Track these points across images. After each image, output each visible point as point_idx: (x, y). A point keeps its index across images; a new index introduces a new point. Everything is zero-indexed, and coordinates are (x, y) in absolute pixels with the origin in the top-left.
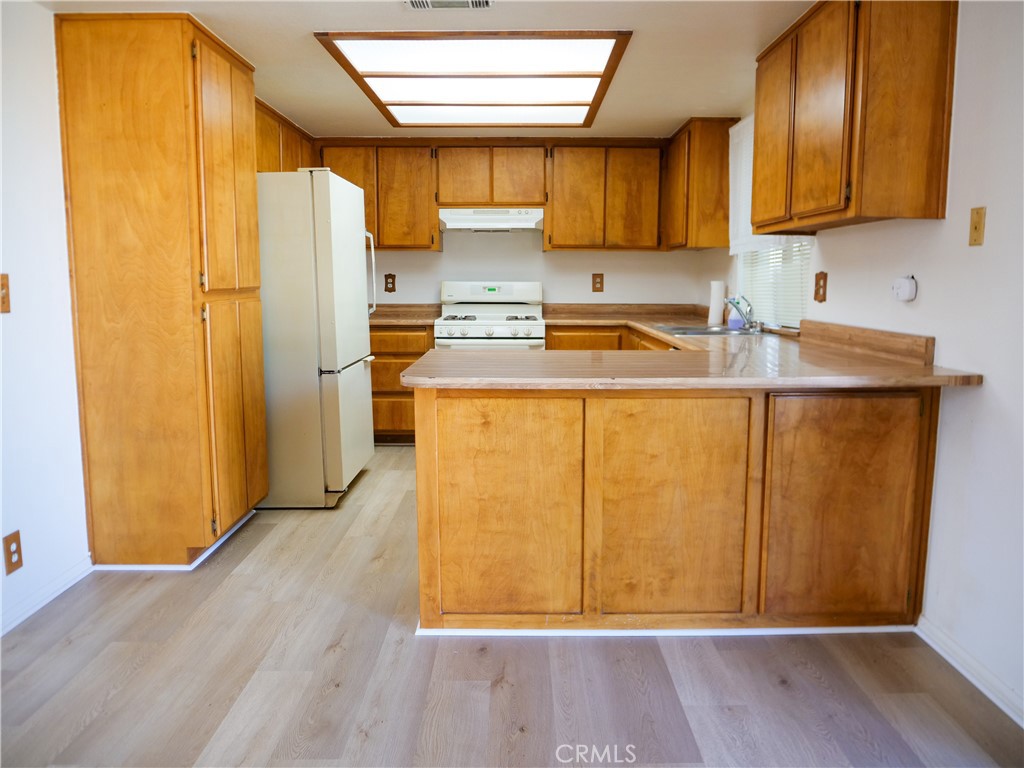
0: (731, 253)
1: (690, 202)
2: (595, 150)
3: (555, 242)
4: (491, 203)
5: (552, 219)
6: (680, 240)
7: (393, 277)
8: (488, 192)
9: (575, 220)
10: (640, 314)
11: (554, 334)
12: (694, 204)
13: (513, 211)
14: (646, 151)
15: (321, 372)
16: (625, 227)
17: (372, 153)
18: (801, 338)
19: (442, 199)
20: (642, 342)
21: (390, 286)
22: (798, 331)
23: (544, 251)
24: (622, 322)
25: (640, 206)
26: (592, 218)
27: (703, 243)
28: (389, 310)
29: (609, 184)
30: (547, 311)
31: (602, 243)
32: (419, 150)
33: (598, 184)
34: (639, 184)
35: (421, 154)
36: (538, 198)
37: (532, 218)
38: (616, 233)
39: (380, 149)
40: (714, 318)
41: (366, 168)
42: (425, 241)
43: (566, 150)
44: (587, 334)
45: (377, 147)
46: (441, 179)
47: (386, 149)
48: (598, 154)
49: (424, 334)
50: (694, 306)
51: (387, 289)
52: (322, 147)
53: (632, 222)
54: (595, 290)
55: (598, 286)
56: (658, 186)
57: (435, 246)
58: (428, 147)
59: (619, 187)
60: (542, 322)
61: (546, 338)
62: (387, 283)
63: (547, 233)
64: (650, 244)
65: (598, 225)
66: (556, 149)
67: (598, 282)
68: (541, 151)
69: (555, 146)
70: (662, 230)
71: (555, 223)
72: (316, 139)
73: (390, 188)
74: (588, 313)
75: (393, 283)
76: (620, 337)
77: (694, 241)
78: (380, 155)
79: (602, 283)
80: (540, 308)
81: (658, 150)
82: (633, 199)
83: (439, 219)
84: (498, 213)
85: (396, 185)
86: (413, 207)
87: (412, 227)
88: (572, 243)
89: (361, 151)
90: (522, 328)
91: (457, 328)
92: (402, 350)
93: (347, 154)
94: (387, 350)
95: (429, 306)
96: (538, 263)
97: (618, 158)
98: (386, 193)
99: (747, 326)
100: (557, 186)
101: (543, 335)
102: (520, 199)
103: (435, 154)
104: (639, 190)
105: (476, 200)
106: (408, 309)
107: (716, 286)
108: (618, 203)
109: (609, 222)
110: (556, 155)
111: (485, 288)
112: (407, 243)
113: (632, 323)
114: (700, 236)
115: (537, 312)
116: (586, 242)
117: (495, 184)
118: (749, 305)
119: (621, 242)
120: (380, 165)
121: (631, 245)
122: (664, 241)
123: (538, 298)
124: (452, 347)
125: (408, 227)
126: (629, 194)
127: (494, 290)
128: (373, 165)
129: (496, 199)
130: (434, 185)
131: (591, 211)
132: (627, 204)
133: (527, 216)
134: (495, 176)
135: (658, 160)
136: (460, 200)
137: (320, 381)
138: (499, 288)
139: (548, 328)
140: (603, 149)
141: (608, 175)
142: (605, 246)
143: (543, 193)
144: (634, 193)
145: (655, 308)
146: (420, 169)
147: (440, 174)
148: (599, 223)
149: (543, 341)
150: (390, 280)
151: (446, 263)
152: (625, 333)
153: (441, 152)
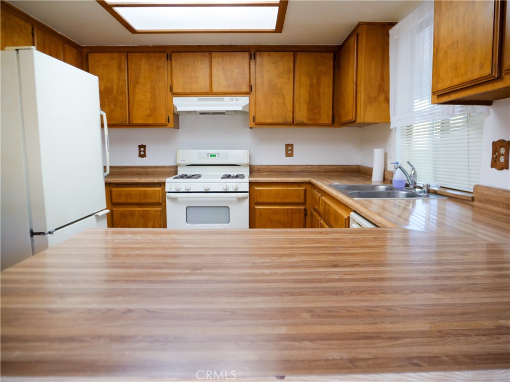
0: (392, 127)
1: (358, 88)
2: (286, 53)
3: (257, 121)
4: (210, 93)
5: (255, 104)
6: (351, 117)
7: (144, 147)
8: (208, 85)
9: (272, 105)
10: (320, 172)
11: (256, 188)
12: (362, 89)
13: (227, 98)
14: (323, 54)
15: (32, 234)
16: (309, 109)
17: (123, 56)
18: (476, 203)
19: (175, 90)
20: (323, 198)
21: (142, 153)
22: (471, 195)
23: (251, 128)
24: (307, 179)
25: (319, 95)
26: (284, 103)
27: (369, 119)
28: (141, 170)
29: (296, 78)
30: (253, 170)
31: (292, 122)
32: (157, 54)
33: (289, 79)
34: (318, 78)
35: (159, 57)
36: (245, 89)
37: (240, 103)
38: (302, 114)
39: (129, 54)
40: (377, 177)
41: (119, 67)
42: (163, 121)
43: (265, 54)
44: (281, 188)
45: (128, 53)
46: (173, 75)
47: (133, 54)
48: (288, 58)
49: (160, 189)
50: (358, 166)
51: (140, 156)
52: (88, 53)
53: (313, 106)
54: (287, 155)
55: (290, 152)
56: (332, 81)
57: (171, 124)
58: (165, 52)
59: (304, 81)
60: (247, 180)
61: (250, 192)
62: (140, 151)
63: (252, 114)
64: (326, 122)
65: (289, 108)
66: (257, 54)
67: (289, 150)
68: (247, 54)
69: (257, 51)
70: (335, 112)
71: (257, 107)
72: (82, 48)
73: (137, 82)
74: (283, 172)
75: (144, 151)
76: (305, 191)
77: (362, 117)
78: (129, 58)
79: (292, 150)
80: (248, 168)
81: (332, 54)
82: (314, 91)
83: (173, 105)
84: (216, 100)
85: (141, 80)
86: (154, 96)
87: (153, 110)
88: (270, 121)
89: (116, 55)
90: (231, 184)
91: (183, 184)
92: (143, 201)
93: (104, 58)
94: (132, 201)
95: (170, 167)
96: (247, 136)
97: (303, 60)
98: (134, 86)
99: (412, 187)
100: (259, 80)
101: (248, 190)
102: (231, 90)
103: (169, 58)
104: (318, 84)
105: (199, 91)
106: (154, 170)
107: (378, 153)
108: (303, 93)
109: (297, 106)
110: (258, 57)
111: (208, 154)
112: (150, 122)
113: (314, 181)
114: (366, 114)
115: (246, 172)
116: (280, 121)
117: (213, 79)
118: (413, 169)
119: (306, 121)
120: (129, 65)
121: (313, 123)
122: (337, 120)
123: (247, 161)
124: (179, 199)
125: (151, 111)
126: (311, 86)
127: (215, 156)
128: (124, 65)
129: (214, 90)
130: (169, 79)
131: (284, 98)
132: (309, 93)
133: (237, 102)
134: (213, 73)
135: (332, 61)
136: (188, 91)
137: (32, 241)
138: (218, 154)
139: (251, 184)
140: (292, 53)
141: (296, 72)
142: (294, 123)
143: (248, 86)
144: (314, 85)
145: (331, 168)
146: (158, 68)
147: (173, 72)
148: (290, 108)
149: (248, 194)
150: (142, 149)
151: (182, 136)
152: (309, 187)
153: (174, 56)
